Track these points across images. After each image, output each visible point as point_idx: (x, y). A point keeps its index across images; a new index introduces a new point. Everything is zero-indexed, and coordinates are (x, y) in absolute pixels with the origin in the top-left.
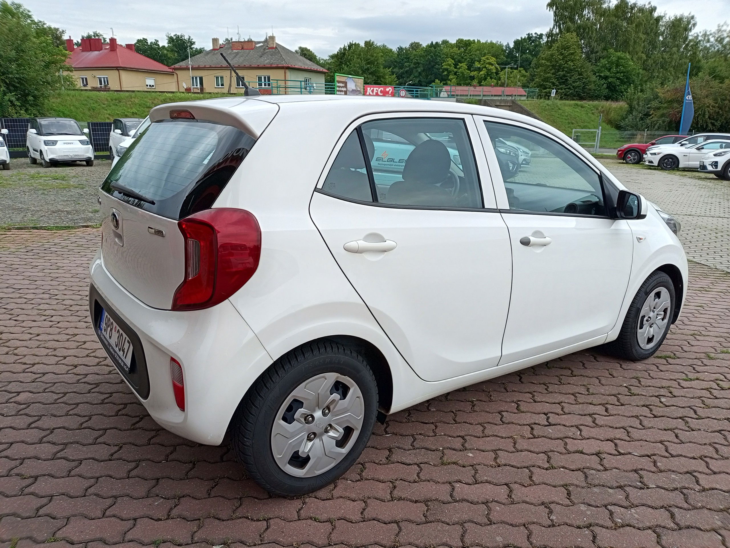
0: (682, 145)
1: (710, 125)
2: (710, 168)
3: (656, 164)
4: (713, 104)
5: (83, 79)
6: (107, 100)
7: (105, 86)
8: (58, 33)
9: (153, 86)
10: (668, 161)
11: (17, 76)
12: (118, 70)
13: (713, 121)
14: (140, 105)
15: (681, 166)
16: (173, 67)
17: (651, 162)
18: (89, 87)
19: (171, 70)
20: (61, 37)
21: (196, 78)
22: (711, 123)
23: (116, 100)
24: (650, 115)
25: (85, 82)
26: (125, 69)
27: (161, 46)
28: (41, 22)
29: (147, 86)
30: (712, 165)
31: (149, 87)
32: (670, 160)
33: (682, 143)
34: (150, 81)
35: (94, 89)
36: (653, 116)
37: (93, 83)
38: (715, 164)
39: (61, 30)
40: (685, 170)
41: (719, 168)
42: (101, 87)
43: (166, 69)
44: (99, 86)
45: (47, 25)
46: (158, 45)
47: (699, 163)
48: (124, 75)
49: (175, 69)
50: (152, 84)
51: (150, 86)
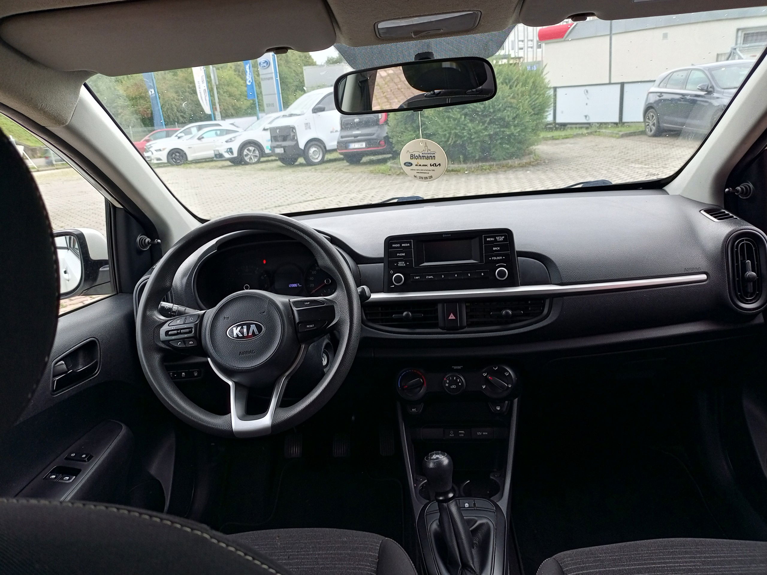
0: (179, 138)
1: (180, 118)
2: (227, 156)
3: (165, 160)
4: (176, 97)
10: (176, 155)
13: (182, 114)
15: (190, 159)
17: (159, 159)
22: (181, 116)
24: (120, 114)
30: (227, 152)
32: (178, 154)
33: (179, 135)
36: (122, 114)
38: (230, 151)
40: (197, 162)
41: (235, 154)
47: (213, 152)
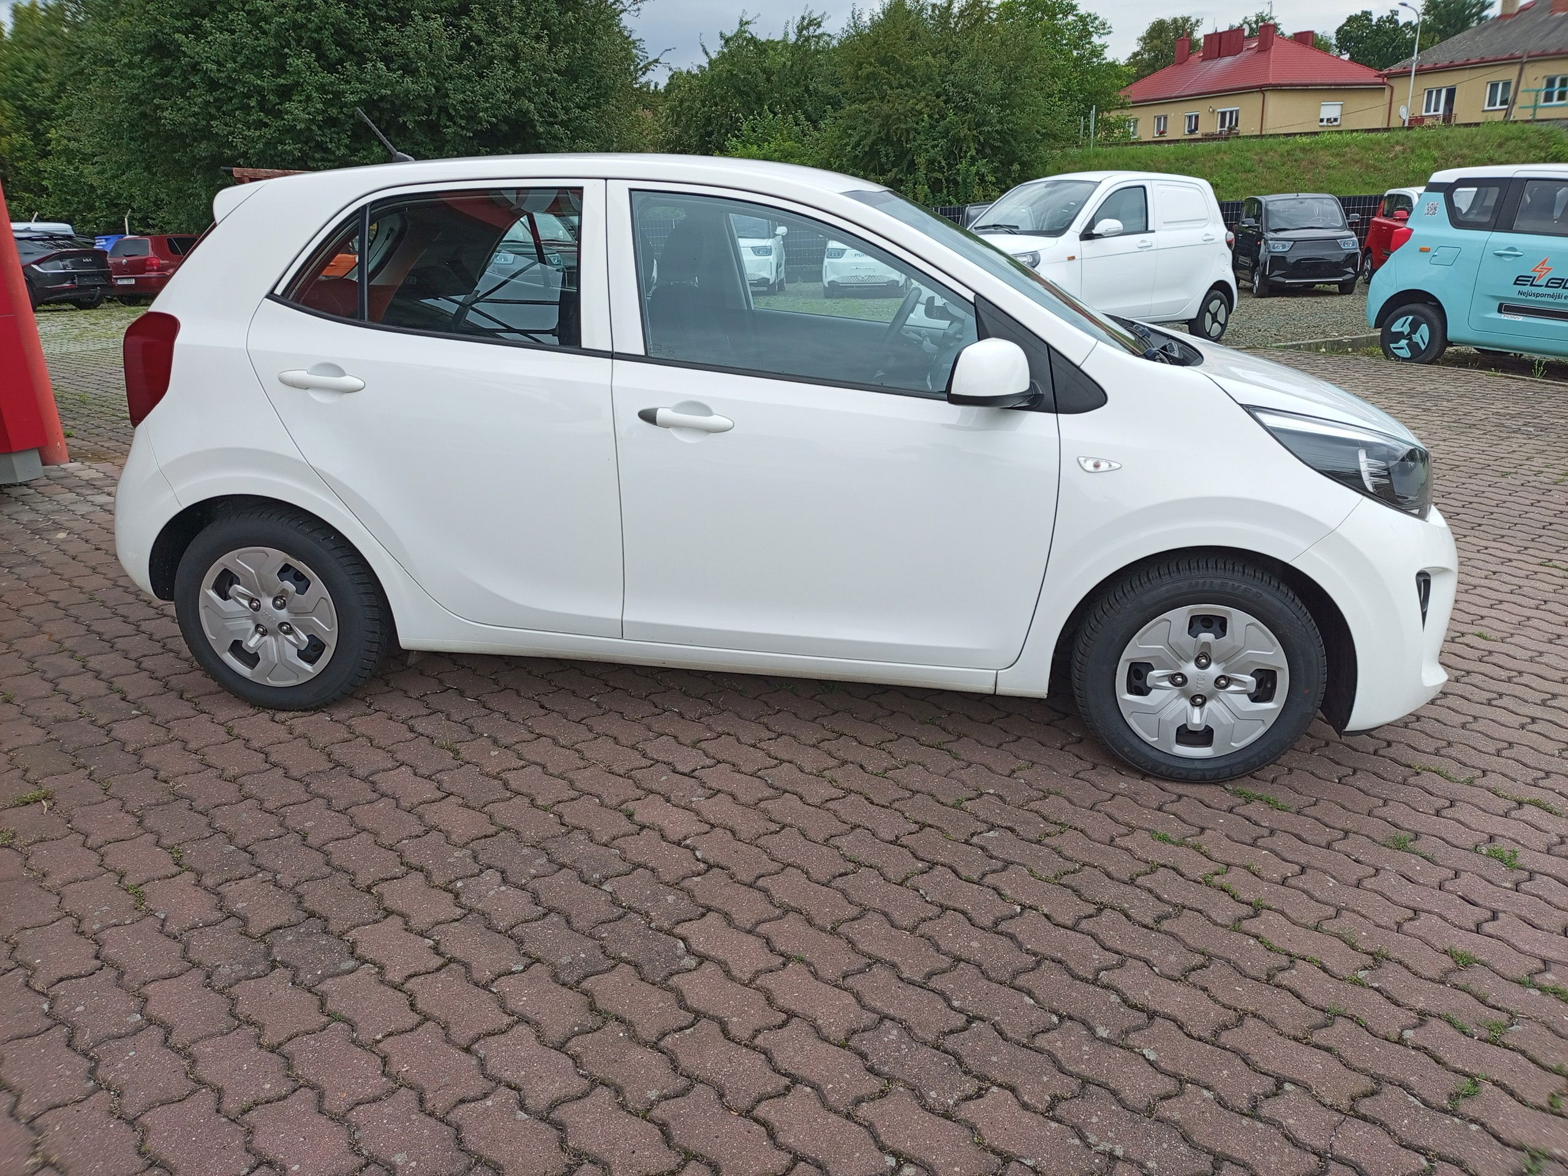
5: (1190, 117)
6: (1168, 159)
7: (1230, 129)
8: (1187, 26)
9: (1336, 120)
11: (998, 127)
12: (1262, 92)
14: (1231, 167)
16: (1386, 71)
18: (1198, 135)
19: (1380, 80)
20: (1191, 33)
21: (1439, 92)
23: (1186, 159)
25: (1194, 123)
26: (1278, 88)
27: (1401, 23)
28: (1090, 15)
29: (1322, 120)
31: (1325, 123)
34: (1330, 110)
35: (1209, 138)
37: (1210, 125)
39: (1193, 20)
42: (1221, 132)
43: (1368, 75)
44: (1219, 129)
45: (1100, 19)
46: (1397, 22)
48: (1274, 102)
49: (1390, 76)
50: (1333, 116)
51: (1328, 120)
